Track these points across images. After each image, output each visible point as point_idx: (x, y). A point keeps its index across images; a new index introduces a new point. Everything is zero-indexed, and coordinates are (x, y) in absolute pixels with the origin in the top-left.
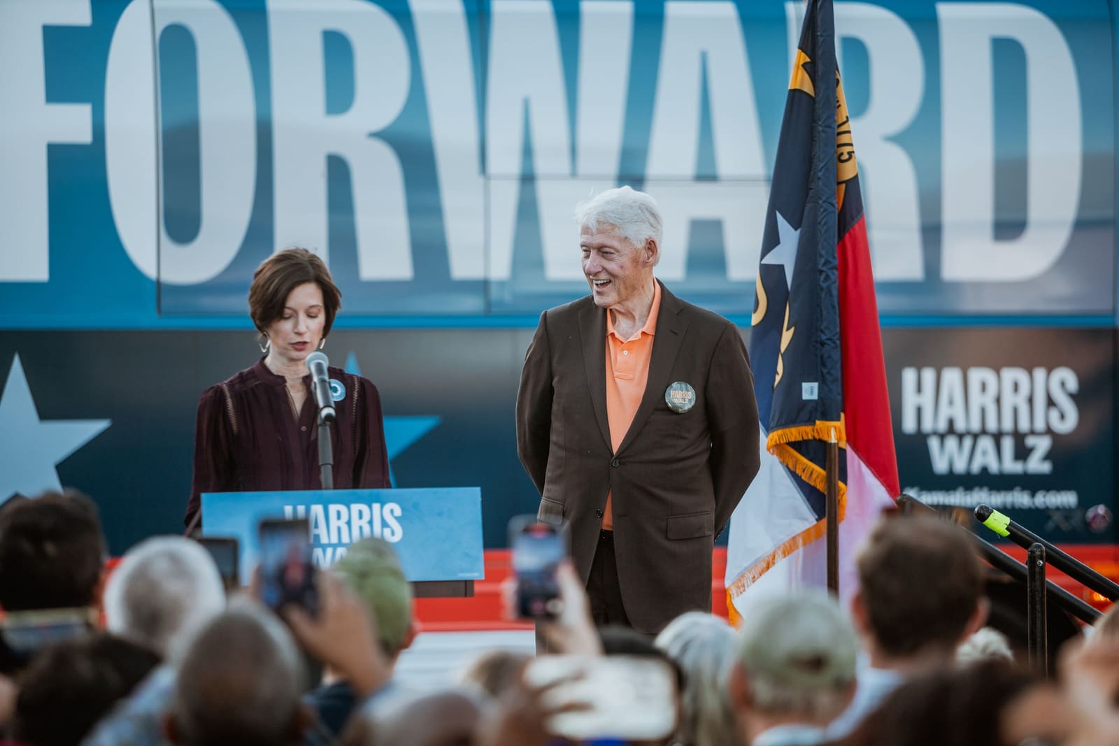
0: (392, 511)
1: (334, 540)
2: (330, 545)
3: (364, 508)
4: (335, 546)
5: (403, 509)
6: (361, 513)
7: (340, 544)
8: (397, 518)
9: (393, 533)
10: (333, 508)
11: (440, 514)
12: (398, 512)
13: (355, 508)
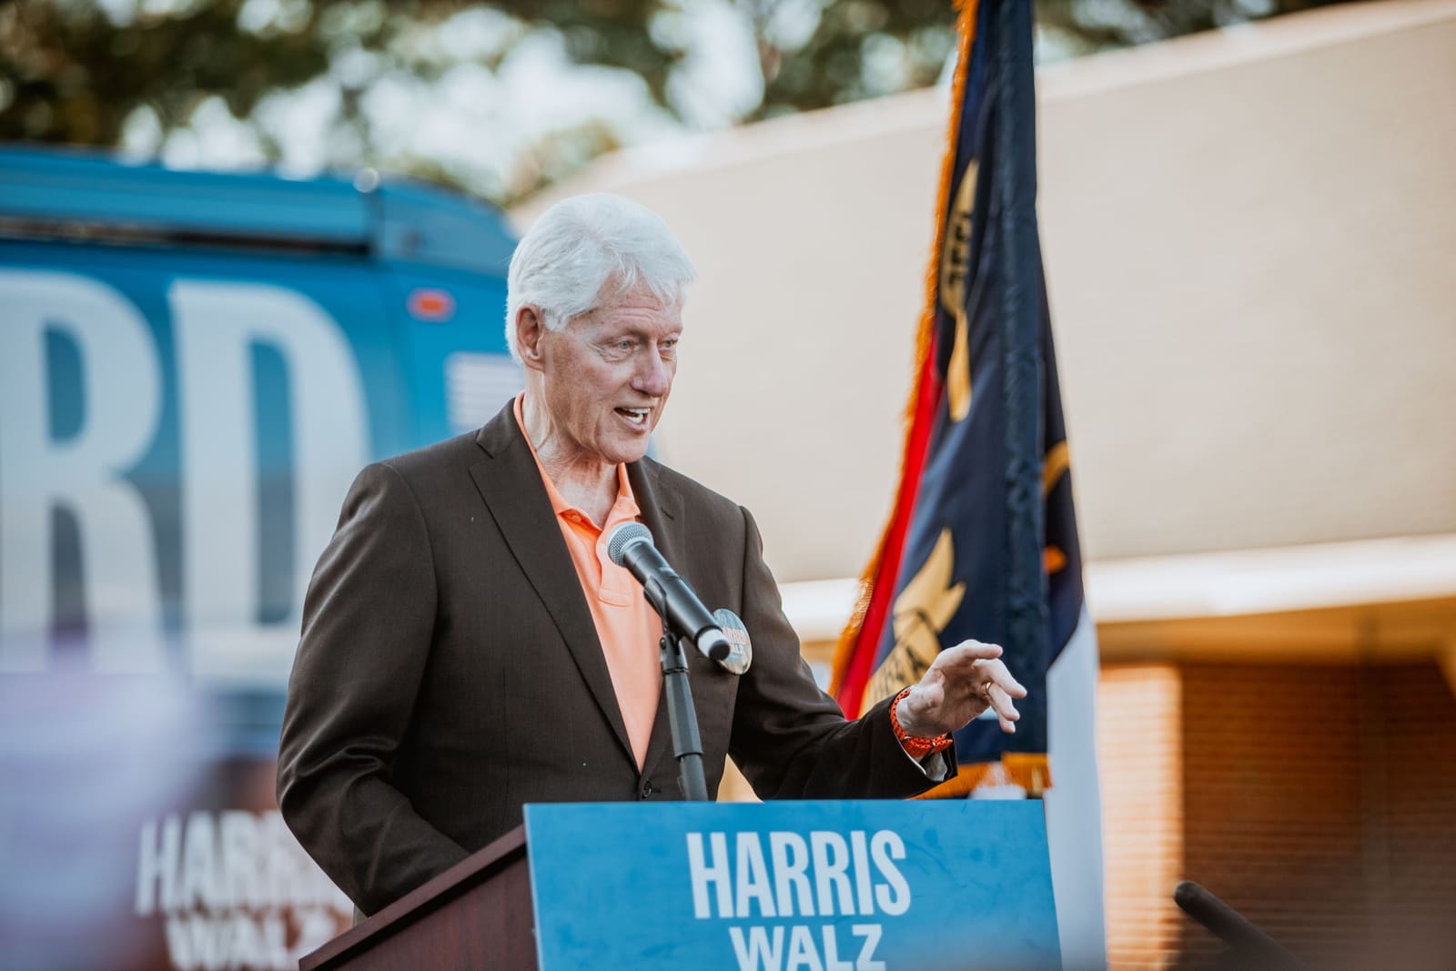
0: (888, 848)
1: (786, 910)
2: (778, 920)
3: (836, 840)
4: (789, 923)
5: (908, 845)
6: (830, 850)
7: (797, 919)
8: (897, 863)
9: (894, 897)
10: (779, 840)
11: (976, 855)
12: (899, 851)
13: (820, 839)
